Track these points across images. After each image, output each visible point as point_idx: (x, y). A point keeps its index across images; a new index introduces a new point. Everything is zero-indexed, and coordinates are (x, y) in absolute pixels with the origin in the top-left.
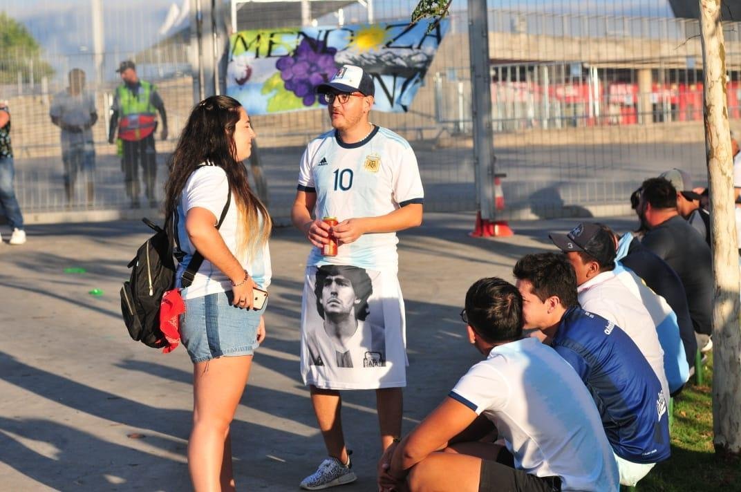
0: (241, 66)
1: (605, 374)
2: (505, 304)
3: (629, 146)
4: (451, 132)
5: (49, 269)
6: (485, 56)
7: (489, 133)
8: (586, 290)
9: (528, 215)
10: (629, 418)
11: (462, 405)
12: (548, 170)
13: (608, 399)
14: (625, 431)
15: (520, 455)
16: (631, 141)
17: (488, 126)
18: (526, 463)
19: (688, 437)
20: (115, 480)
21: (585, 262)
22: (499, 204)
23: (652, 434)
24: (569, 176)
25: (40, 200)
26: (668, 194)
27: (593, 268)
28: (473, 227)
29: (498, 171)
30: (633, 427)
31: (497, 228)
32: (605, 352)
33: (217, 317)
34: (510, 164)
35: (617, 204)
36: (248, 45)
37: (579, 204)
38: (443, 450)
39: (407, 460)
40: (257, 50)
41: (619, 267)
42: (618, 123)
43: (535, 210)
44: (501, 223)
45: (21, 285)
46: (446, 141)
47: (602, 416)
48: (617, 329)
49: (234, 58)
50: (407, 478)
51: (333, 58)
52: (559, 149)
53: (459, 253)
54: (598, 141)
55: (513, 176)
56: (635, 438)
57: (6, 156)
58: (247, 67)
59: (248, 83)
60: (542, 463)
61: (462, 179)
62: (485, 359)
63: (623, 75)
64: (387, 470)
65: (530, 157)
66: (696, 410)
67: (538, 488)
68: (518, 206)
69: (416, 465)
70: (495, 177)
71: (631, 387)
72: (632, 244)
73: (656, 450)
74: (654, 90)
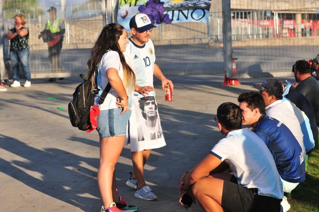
0: (124, 10)
1: (277, 144)
2: (235, 113)
3: (291, 47)
4: (214, 40)
5: (40, 98)
6: (229, 7)
7: (230, 41)
8: (270, 108)
9: (247, 76)
10: (288, 163)
11: (216, 157)
12: (255, 57)
13: (278, 155)
14: (286, 169)
15: (240, 179)
16: (292, 44)
17: (230, 37)
18: (243, 182)
19: (314, 172)
20: (67, 188)
21: (269, 96)
22: (234, 71)
23: (297, 170)
24: (265, 59)
25: (37, 68)
26: (306, 67)
27: (273, 98)
28: (223, 81)
29: (234, 57)
30: (289, 167)
31: (233, 81)
32: (277, 134)
33: (113, 119)
34: (239, 54)
35: (285, 71)
36: (126, 2)
37: (268, 71)
38: (207, 176)
39: (192, 180)
40: (130, 3)
41: (284, 99)
42: (286, 37)
43: (249, 74)
44: (235, 80)
45: (29, 105)
46: (212, 44)
47: (276, 162)
48: (283, 125)
49: (121, 7)
50: (192, 188)
51: (163, 6)
52: (260, 48)
53: (217, 92)
54: (277, 44)
55: (240, 59)
56: (290, 172)
57: (25, 49)
58: (126, 11)
59: (126, 18)
60: (250, 182)
61: (218, 60)
62: (225, 137)
63: (289, 16)
64: (183, 185)
65: (248, 51)
66: (318, 161)
67: (248, 193)
68: (242, 72)
69: (195, 183)
70: (233, 60)
71: (288, 149)
72: (290, 88)
73: (299, 177)
74: (302, 22)
